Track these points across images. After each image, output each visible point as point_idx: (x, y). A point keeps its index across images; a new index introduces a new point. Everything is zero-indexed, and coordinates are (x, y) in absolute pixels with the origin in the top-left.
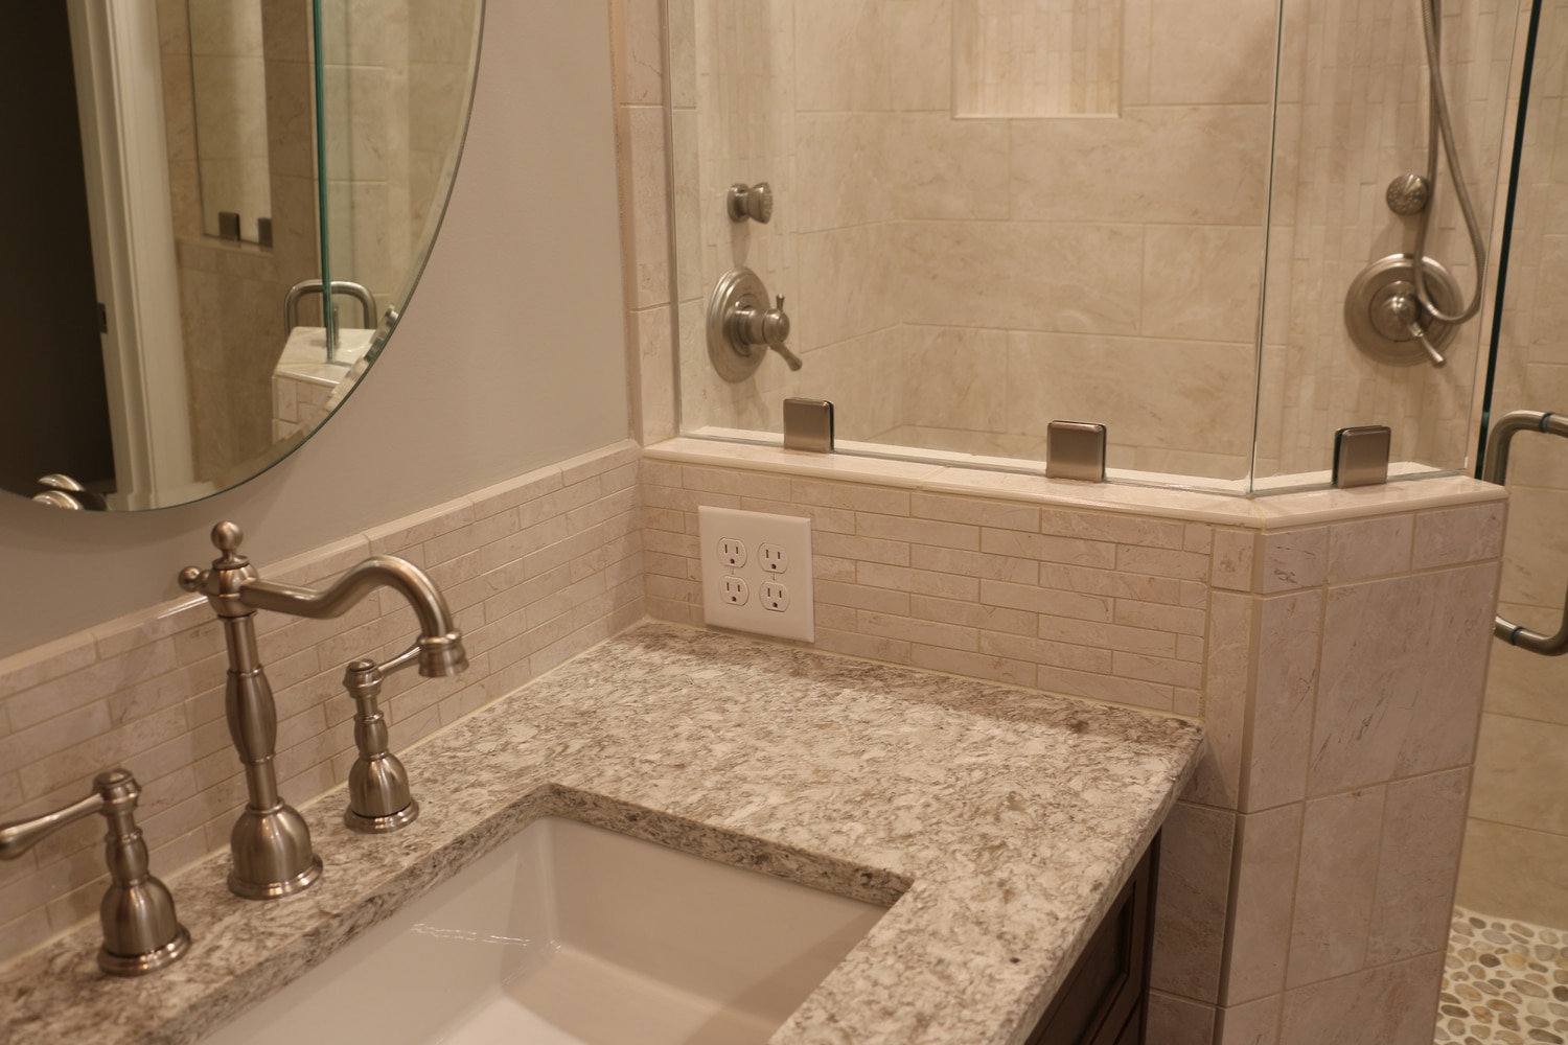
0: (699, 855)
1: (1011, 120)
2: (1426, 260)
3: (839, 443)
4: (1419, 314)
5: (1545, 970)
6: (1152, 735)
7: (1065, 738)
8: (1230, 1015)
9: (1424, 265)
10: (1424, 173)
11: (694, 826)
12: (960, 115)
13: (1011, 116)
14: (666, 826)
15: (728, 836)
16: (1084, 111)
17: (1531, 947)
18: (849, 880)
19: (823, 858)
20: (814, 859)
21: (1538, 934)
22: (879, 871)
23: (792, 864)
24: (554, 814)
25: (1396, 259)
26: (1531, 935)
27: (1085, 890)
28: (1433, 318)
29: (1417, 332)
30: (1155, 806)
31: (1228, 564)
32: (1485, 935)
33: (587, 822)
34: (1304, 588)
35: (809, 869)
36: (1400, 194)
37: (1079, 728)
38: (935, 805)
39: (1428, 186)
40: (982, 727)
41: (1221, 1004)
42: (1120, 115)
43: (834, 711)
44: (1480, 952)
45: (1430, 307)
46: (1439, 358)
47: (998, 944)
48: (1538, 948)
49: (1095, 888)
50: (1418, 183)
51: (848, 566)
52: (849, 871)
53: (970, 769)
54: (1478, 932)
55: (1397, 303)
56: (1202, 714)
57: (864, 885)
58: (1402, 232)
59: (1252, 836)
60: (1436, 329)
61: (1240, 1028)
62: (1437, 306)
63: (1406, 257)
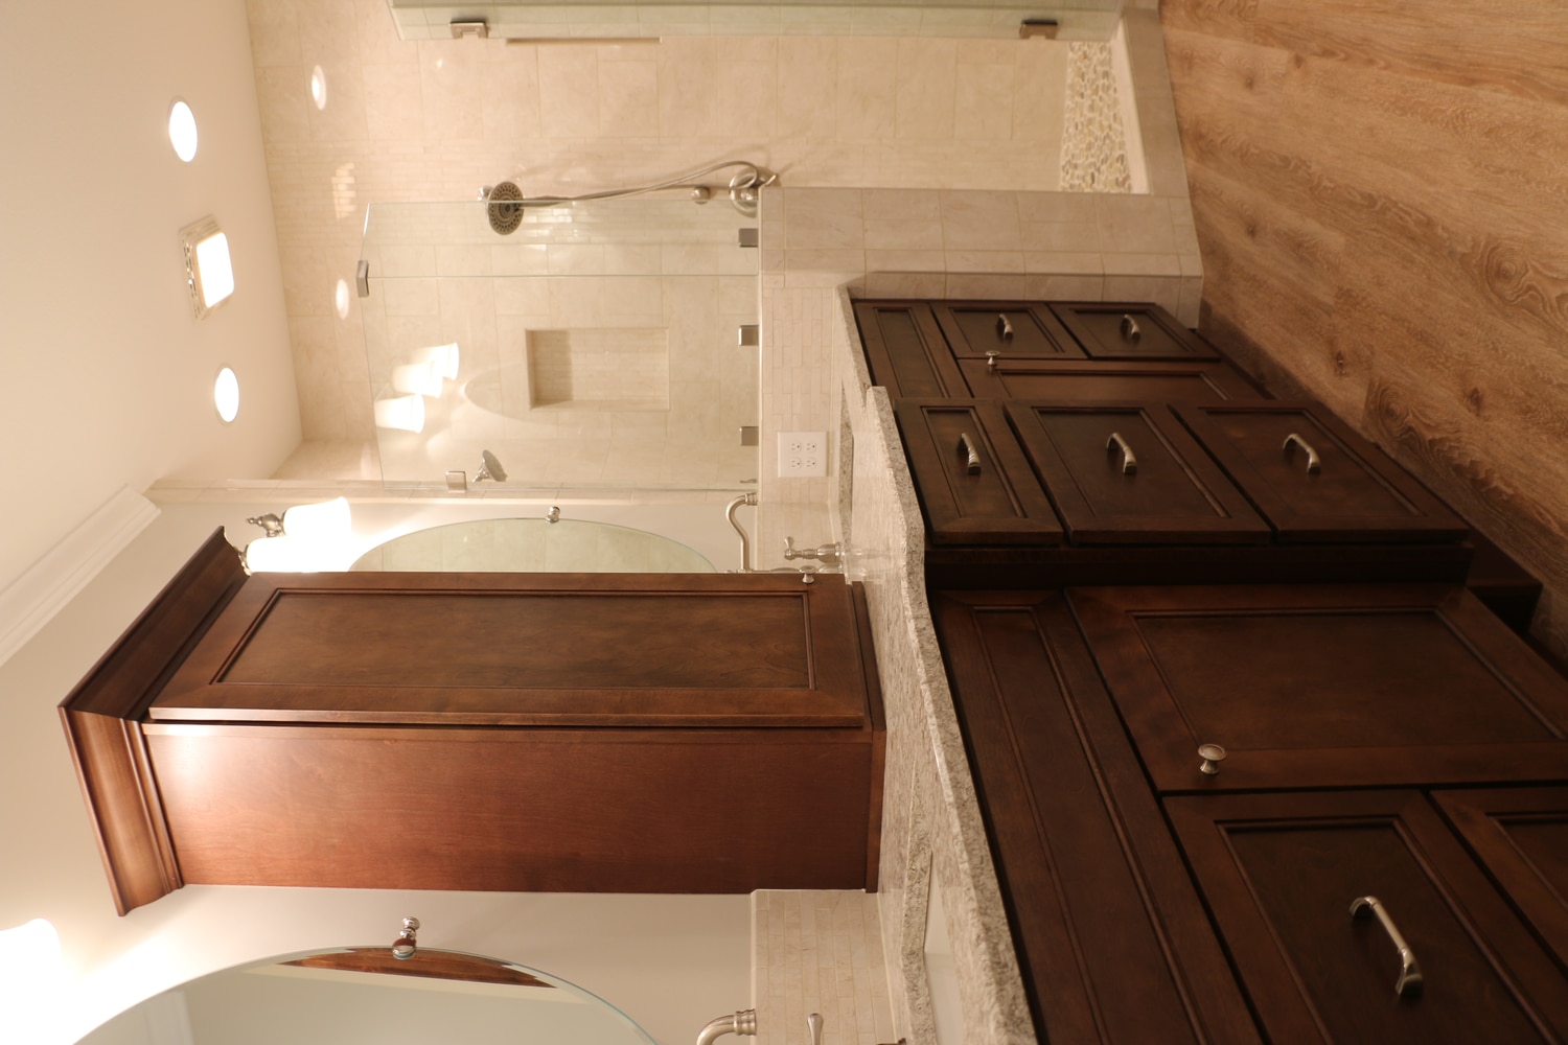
1: (670, 382)
2: (730, 185)
3: (756, 425)
4: (756, 186)
8: (950, 270)
9: (733, 186)
10: (691, 189)
12: (668, 407)
13: (667, 381)
16: (665, 346)
21: (1068, 103)
25: (733, 195)
26: (1068, 106)
28: (758, 179)
32: (1070, 127)
33: (851, 491)
34: (785, 257)
36: (701, 199)
39: (697, 187)
41: (946, 273)
45: (752, 182)
46: (774, 177)
48: (1072, 103)
50: (697, 192)
51: (795, 419)
54: (1070, 130)
55: (749, 196)
56: (832, 288)
58: (719, 196)
59: (874, 266)
60: (762, 179)
61: (957, 265)
62: (750, 180)
63: (730, 193)
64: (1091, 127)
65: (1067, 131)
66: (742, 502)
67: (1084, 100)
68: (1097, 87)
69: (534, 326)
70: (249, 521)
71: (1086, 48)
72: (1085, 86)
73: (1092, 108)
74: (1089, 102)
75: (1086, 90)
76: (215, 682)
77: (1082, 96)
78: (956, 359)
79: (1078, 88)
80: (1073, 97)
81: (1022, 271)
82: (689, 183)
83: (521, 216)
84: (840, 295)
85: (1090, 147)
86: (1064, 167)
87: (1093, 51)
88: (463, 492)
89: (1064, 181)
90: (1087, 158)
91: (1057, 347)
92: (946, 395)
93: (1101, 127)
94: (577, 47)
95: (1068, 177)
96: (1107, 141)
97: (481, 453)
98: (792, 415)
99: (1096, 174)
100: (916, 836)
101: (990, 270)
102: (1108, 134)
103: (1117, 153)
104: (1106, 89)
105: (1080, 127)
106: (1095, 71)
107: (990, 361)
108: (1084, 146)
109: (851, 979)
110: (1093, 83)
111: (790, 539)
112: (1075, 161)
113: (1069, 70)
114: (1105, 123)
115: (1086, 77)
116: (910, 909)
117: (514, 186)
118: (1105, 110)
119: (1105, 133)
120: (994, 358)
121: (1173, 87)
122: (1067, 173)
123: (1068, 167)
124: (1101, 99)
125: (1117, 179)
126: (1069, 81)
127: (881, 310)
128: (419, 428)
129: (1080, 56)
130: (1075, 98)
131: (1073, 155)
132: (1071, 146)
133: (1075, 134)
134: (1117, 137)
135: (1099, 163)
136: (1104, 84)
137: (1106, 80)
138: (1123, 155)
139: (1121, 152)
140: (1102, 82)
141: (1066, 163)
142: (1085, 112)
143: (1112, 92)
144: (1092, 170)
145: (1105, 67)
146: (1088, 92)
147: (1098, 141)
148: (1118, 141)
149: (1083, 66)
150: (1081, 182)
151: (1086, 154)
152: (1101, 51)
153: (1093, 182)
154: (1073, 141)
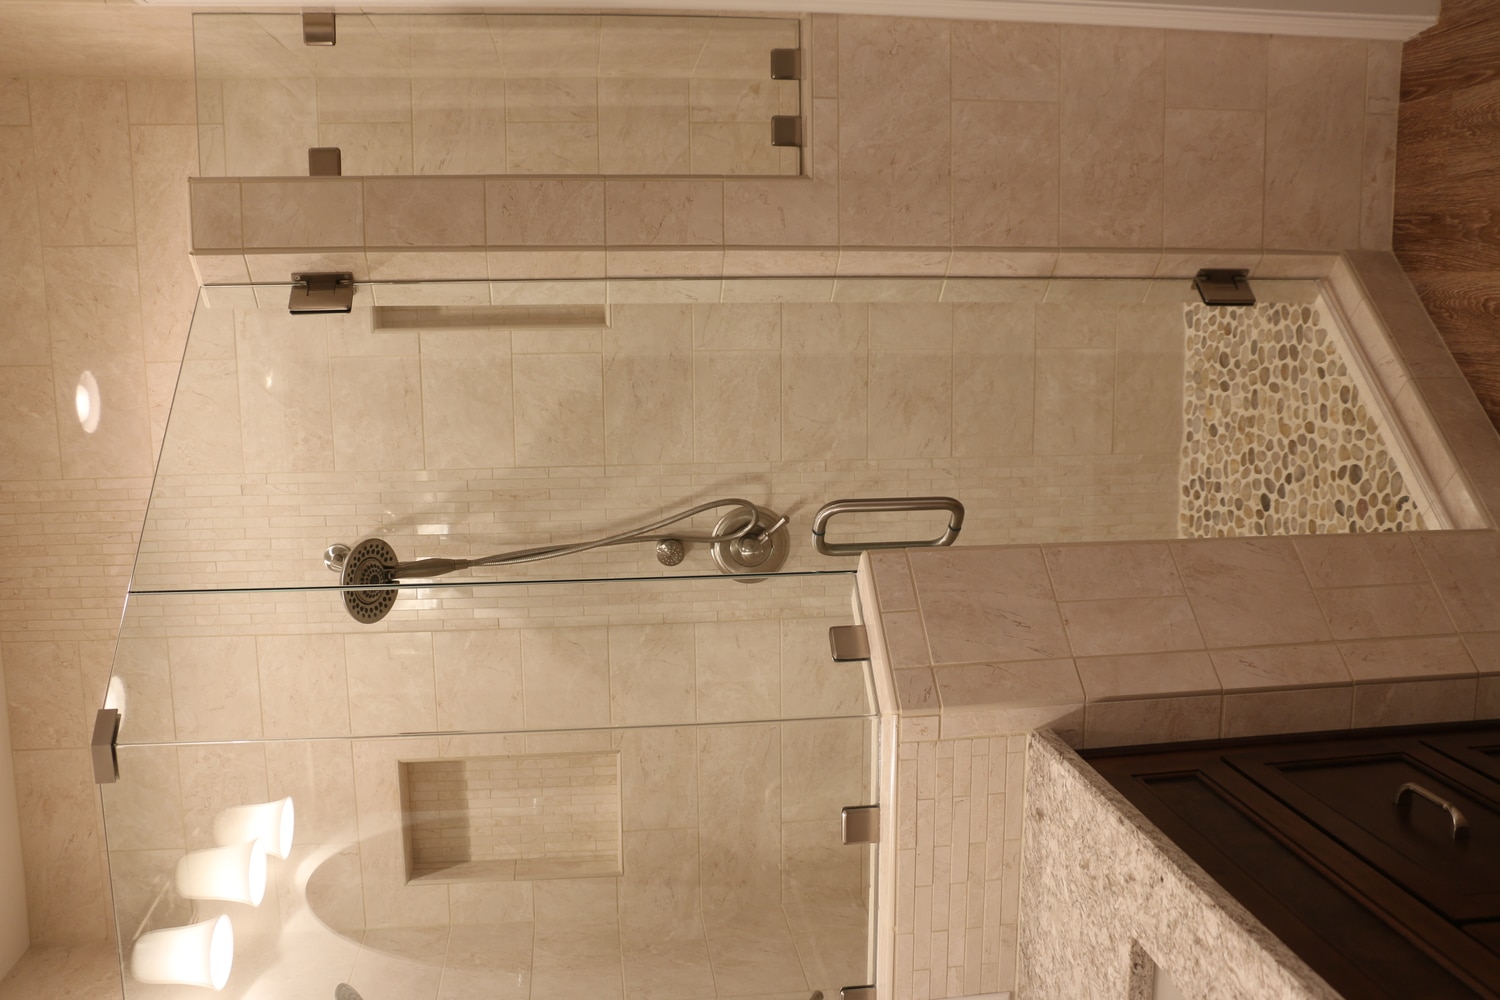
1: (623, 829)
2: (714, 534)
3: (869, 983)
4: (753, 535)
5: (1211, 396)
6: (1038, 769)
9: (717, 536)
10: (655, 543)
12: (620, 870)
13: (619, 827)
16: (614, 777)
17: (1199, 403)
18: (1142, 978)
19: (1130, 995)
21: (1189, 398)
22: (1132, 959)
25: (715, 553)
26: (1190, 402)
27: (1123, 829)
28: (755, 525)
29: (764, 538)
30: (1077, 774)
31: (923, 731)
32: (1197, 432)
34: (934, 681)
36: (670, 558)
37: (1039, 813)
38: (1092, 918)
39: (664, 540)
40: (1047, 880)
41: (1221, 693)
42: (619, 751)
43: (1050, 980)
44: (1209, 437)
45: (747, 529)
46: (783, 520)
47: (1156, 888)
48: (1199, 398)
49: (1122, 822)
50: (663, 547)
51: (952, 972)
52: (1134, 978)
53: (1071, 891)
54: (1196, 437)
55: (746, 553)
56: (1024, 735)
57: (1142, 967)
58: (696, 552)
59: (1100, 690)
60: (761, 524)
62: (746, 525)
63: (713, 547)
64: (1255, 430)
65: (1190, 437)
67: (1229, 392)
68: (1265, 370)
69: (411, 757)
72: (1231, 372)
73: (1252, 403)
74: (1242, 395)
75: (1232, 379)
77: (1225, 387)
79: (1211, 377)
80: (1200, 390)
81: (1348, 679)
82: (651, 534)
83: (396, 591)
85: (1251, 457)
86: (1186, 491)
87: (1247, 321)
90: (1246, 474)
93: (1284, 429)
95: (1201, 502)
96: (1300, 448)
98: (947, 969)
99: (1273, 497)
101: (1294, 682)
102: (1302, 439)
103: (1339, 465)
104: (1294, 372)
105: (1221, 430)
106: (1256, 349)
108: (1238, 458)
110: (1253, 367)
112: (1213, 479)
113: (1188, 353)
114: (1293, 423)
115: (1232, 361)
118: (1295, 403)
119: (1293, 437)
121: (1463, 359)
122: (1197, 496)
123: (1197, 487)
124: (1274, 388)
125: (1339, 504)
126: (1188, 368)
129: (1213, 332)
130: (1208, 391)
131: (1208, 469)
132: (1202, 459)
133: (1211, 442)
134: (1334, 441)
135: (1283, 480)
136: (1285, 366)
137: (1289, 360)
138: (1355, 467)
139: (1349, 463)
140: (1278, 363)
141: (1193, 481)
142: (1233, 409)
143: (1311, 376)
144: (1264, 490)
145: (1284, 342)
146: (1239, 380)
147: (1276, 448)
148: (1337, 446)
149: (1221, 345)
150: (1233, 508)
151: (1242, 469)
152: (1275, 319)
153: (1266, 507)
154: (1208, 451)
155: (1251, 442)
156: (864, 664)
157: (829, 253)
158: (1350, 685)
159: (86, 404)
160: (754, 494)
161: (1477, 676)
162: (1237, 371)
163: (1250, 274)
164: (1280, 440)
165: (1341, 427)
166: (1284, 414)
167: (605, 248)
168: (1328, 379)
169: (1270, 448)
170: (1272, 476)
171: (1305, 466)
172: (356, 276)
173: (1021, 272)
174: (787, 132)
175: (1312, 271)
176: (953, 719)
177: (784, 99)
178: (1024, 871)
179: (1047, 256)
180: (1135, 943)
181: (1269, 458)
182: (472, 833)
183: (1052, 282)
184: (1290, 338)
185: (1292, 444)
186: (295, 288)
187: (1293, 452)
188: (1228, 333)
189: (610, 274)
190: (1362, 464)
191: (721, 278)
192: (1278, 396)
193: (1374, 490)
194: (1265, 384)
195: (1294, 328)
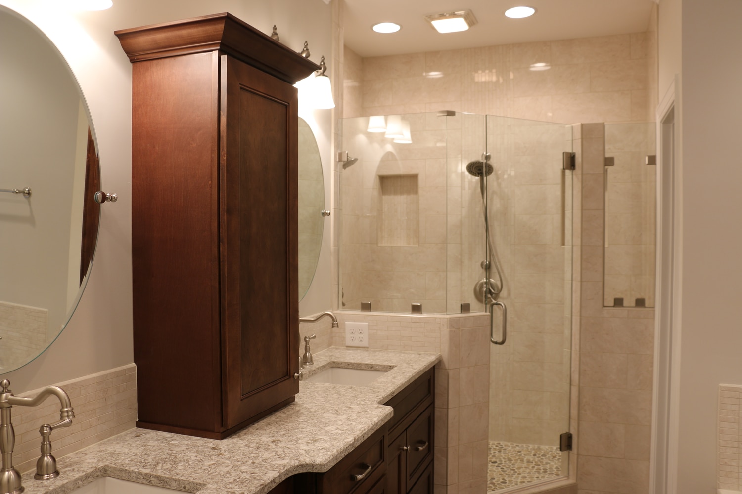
0: (361, 369)
1: (392, 246)
2: (491, 280)
4: (490, 292)
7: (417, 356)
8: (449, 410)
9: (490, 281)
10: (489, 260)
11: (360, 364)
12: (379, 245)
13: (393, 245)
14: (355, 365)
15: (367, 364)
16: (410, 244)
17: (529, 449)
18: (387, 368)
19: (383, 365)
20: (381, 365)
21: (531, 446)
23: (377, 367)
24: (333, 367)
26: (529, 446)
28: (493, 293)
29: (489, 296)
31: (443, 324)
32: (519, 448)
33: (339, 367)
34: (456, 329)
35: (380, 367)
36: (484, 265)
37: (420, 354)
38: (398, 360)
39: (490, 263)
40: (403, 355)
41: (448, 408)
42: (419, 246)
43: (376, 354)
45: (492, 290)
46: (494, 302)
48: (531, 449)
50: (487, 263)
51: (375, 331)
53: (403, 358)
54: (517, 448)
55: (484, 289)
56: (440, 352)
58: (485, 274)
59: (451, 374)
60: (494, 295)
61: (451, 413)
62: (494, 290)
63: (486, 279)
64: (519, 461)
65: (517, 446)
66: (334, 320)
67: (532, 456)
68: (539, 465)
69: (420, 178)
70: (323, 57)
71: (558, 457)
72: (540, 457)
73: (529, 462)
74: (531, 459)
75: (537, 457)
76: (240, 86)
77: (535, 455)
78: (406, 429)
79: (538, 452)
80: (534, 449)
81: (449, 446)
82: (492, 259)
83: (476, 176)
84: (437, 359)
85: (510, 460)
86: (499, 444)
87: (557, 462)
88: (338, 160)
89: (492, 444)
90: (504, 459)
91: (411, 475)
92: (389, 432)
93: (519, 468)
94: (560, 204)
95: (495, 447)
96: (512, 472)
97: (356, 157)
98: (377, 330)
99: (496, 464)
100: (168, 480)
101: (449, 430)
102: (516, 472)
103: (507, 479)
104: (538, 471)
105: (519, 454)
106: (547, 463)
107: (405, 448)
108: (510, 457)
109: (91, 427)
110: (540, 462)
111: (315, 337)
112: (502, 451)
113: (547, 447)
114: (521, 471)
115: (543, 458)
116: (129, 472)
117: (491, 173)
118: (528, 471)
119: (516, 470)
120: (407, 450)
122: (496, 446)
124: (533, 467)
125: (494, 479)
126: (542, 447)
127: (429, 380)
128: (369, 130)
129: (554, 454)
130: (533, 451)
131: (505, 450)
132: (510, 448)
133: (516, 451)
134: (515, 478)
135: (502, 467)
136: (540, 470)
137: (542, 471)
138: (506, 483)
139: (507, 481)
140: (542, 468)
141: (501, 445)
142: (527, 457)
143: (537, 475)
144: (498, 462)
145: (549, 470)
146: (537, 459)
147: (512, 466)
148: (513, 479)
149: (549, 455)
150: (492, 455)
151: (506, 458)
152: (557, 468)
153: (493, 463)
154: (512, 450)
155: (515, 460)
156: (460, 312)
157: (579, 314)
158: (447, 447)
159: (540, 66)
160: (504, 293)
161: (447, 485)
162: (540, 459)
163: (571, 452)
164: (515, 467)
165: (519, 480)
166: (524, 469)
167: (582, 246)
168: (535, 478)
169: (513, 465)
170: (503, 464)
171: (507, 472)
172: (574, 171)
173: (572, 375)
174: (618, 302)
175: (571, 473)
176: (446, 333)
177: (629, 302)
178: (403, 351)
179: (577, 382)
180: (396, 366)
181: (509, 464)
182: (392, 196)
183: (569, 385)
184: (550, 471)
185: (514, 470)
186: (571, 153)
187: (512, 470)
188: (554, 457)
189: (574, 247)
190: (507, 484)
191: (572, 280)
192: (531, 468)
193: (498, 486)
194: (535, 465)
195: (553, 472)
